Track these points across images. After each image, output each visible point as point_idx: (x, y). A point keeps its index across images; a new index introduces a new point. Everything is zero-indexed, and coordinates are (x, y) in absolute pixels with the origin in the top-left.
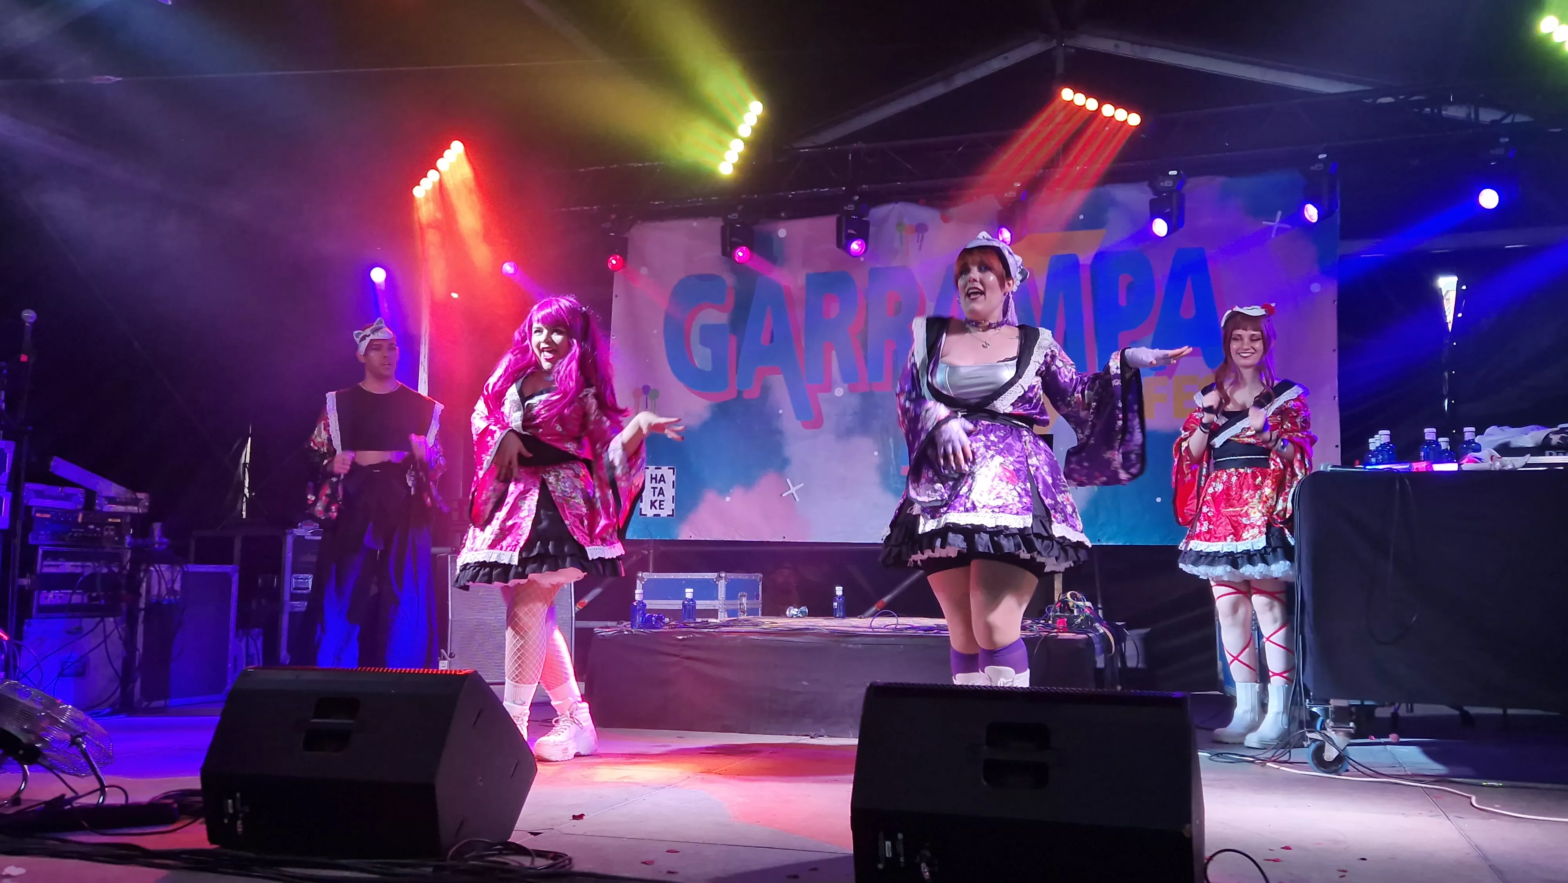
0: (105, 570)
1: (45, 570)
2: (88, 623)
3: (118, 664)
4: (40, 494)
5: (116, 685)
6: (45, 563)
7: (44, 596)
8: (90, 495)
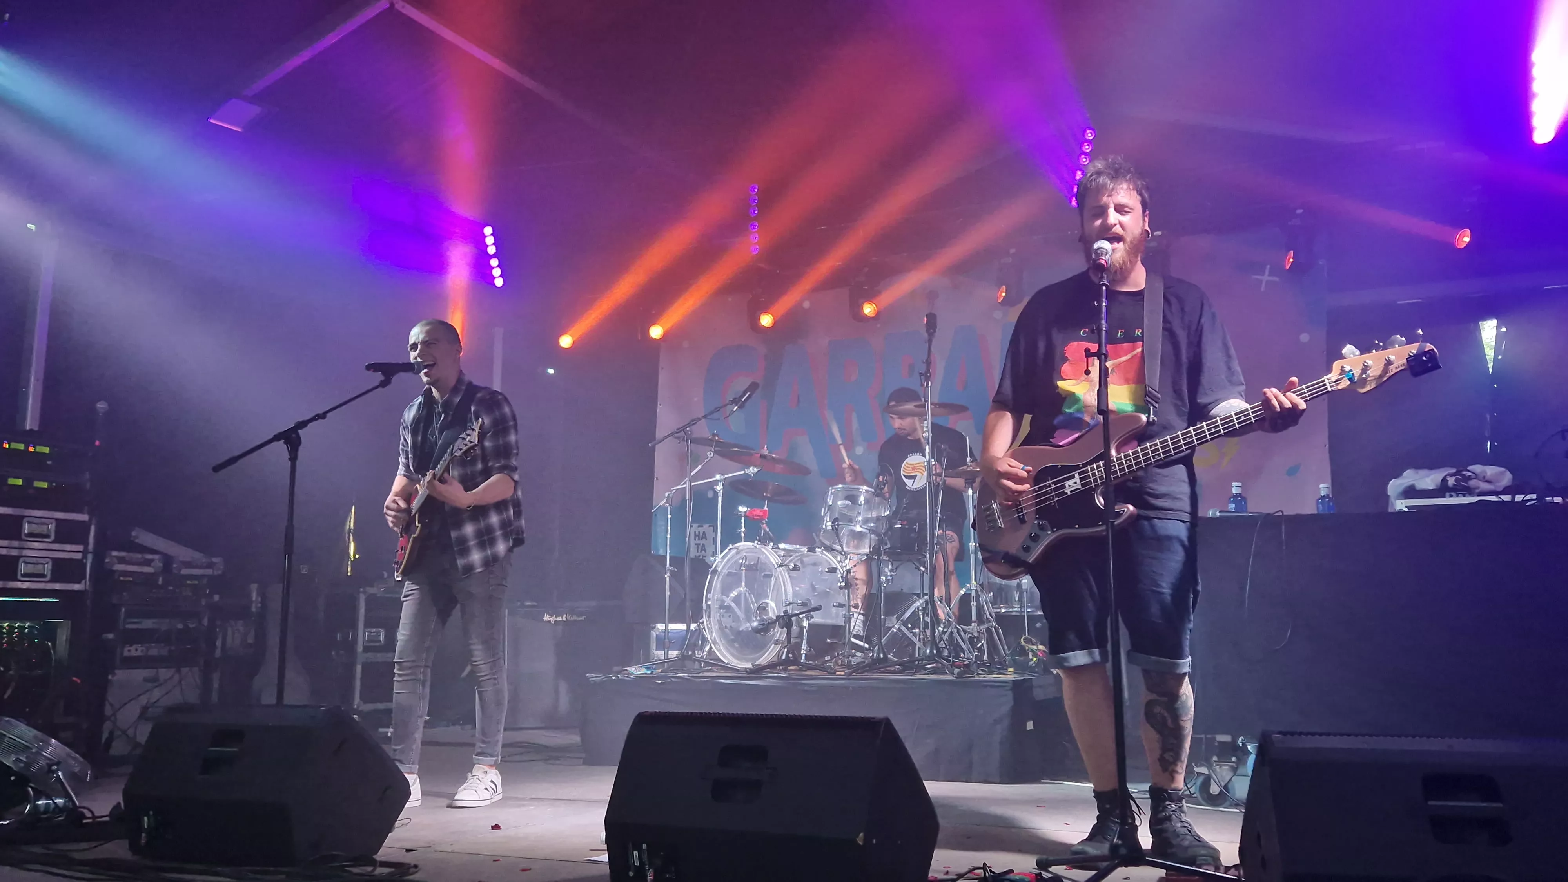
0: (181, 626)
1: (128, 626)
2: (164, 673)
4: (121, 560)
6: (129, 620)
7: (126, 649)
8: (168, 560)
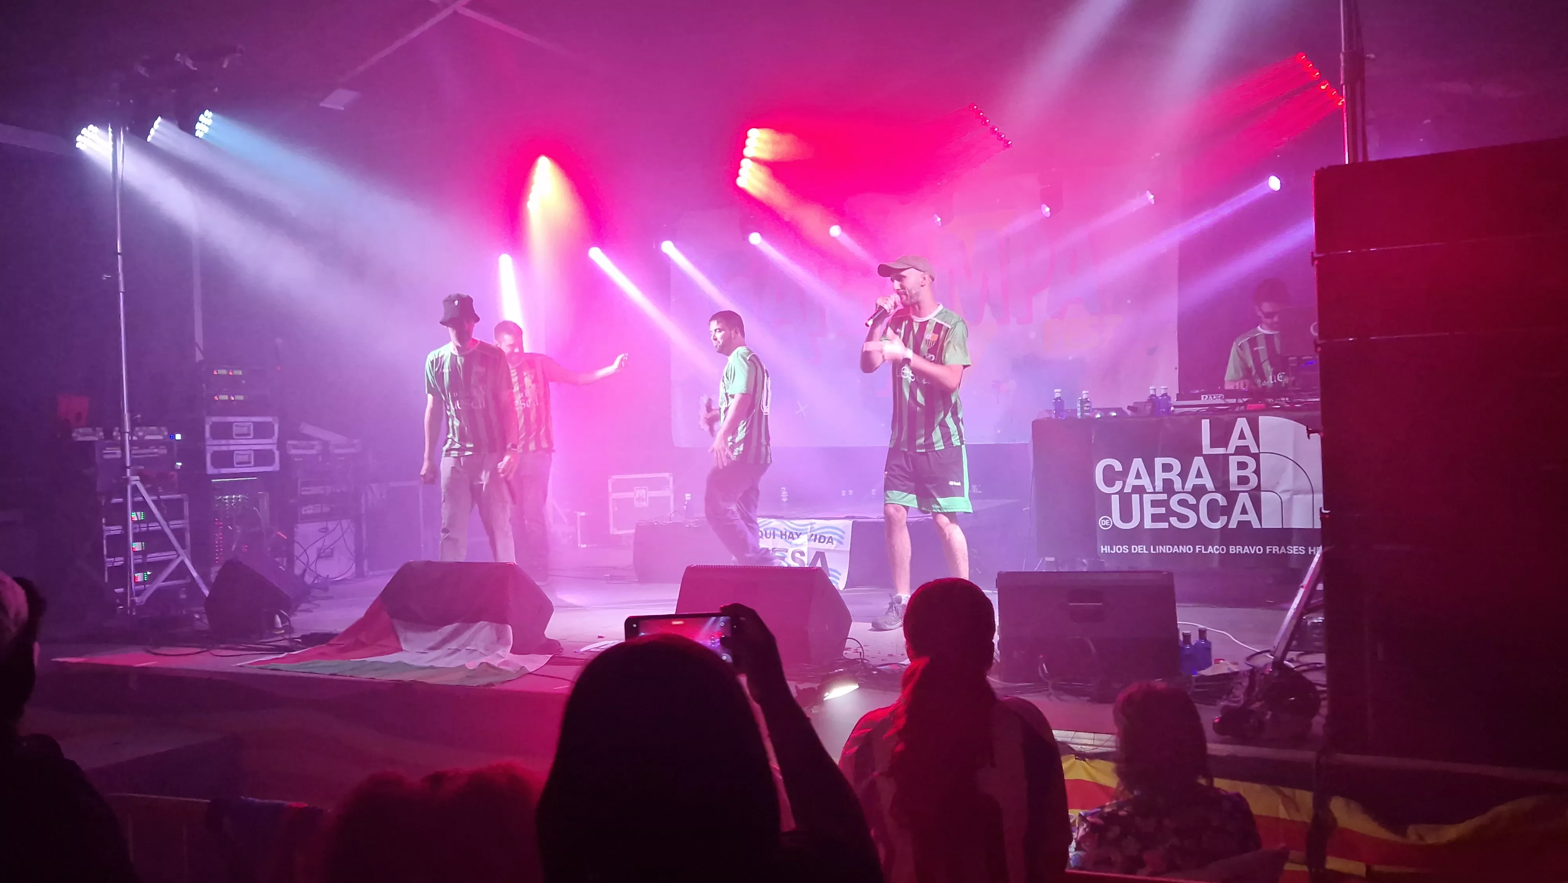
0: (338, 491)
1: (303, 493)
2: (331, 525)
3: (353, 549)
4: (295, 447)
5: (352, 562)
6: (303, 489)
7: (303, 510)
8: (325, 444)
